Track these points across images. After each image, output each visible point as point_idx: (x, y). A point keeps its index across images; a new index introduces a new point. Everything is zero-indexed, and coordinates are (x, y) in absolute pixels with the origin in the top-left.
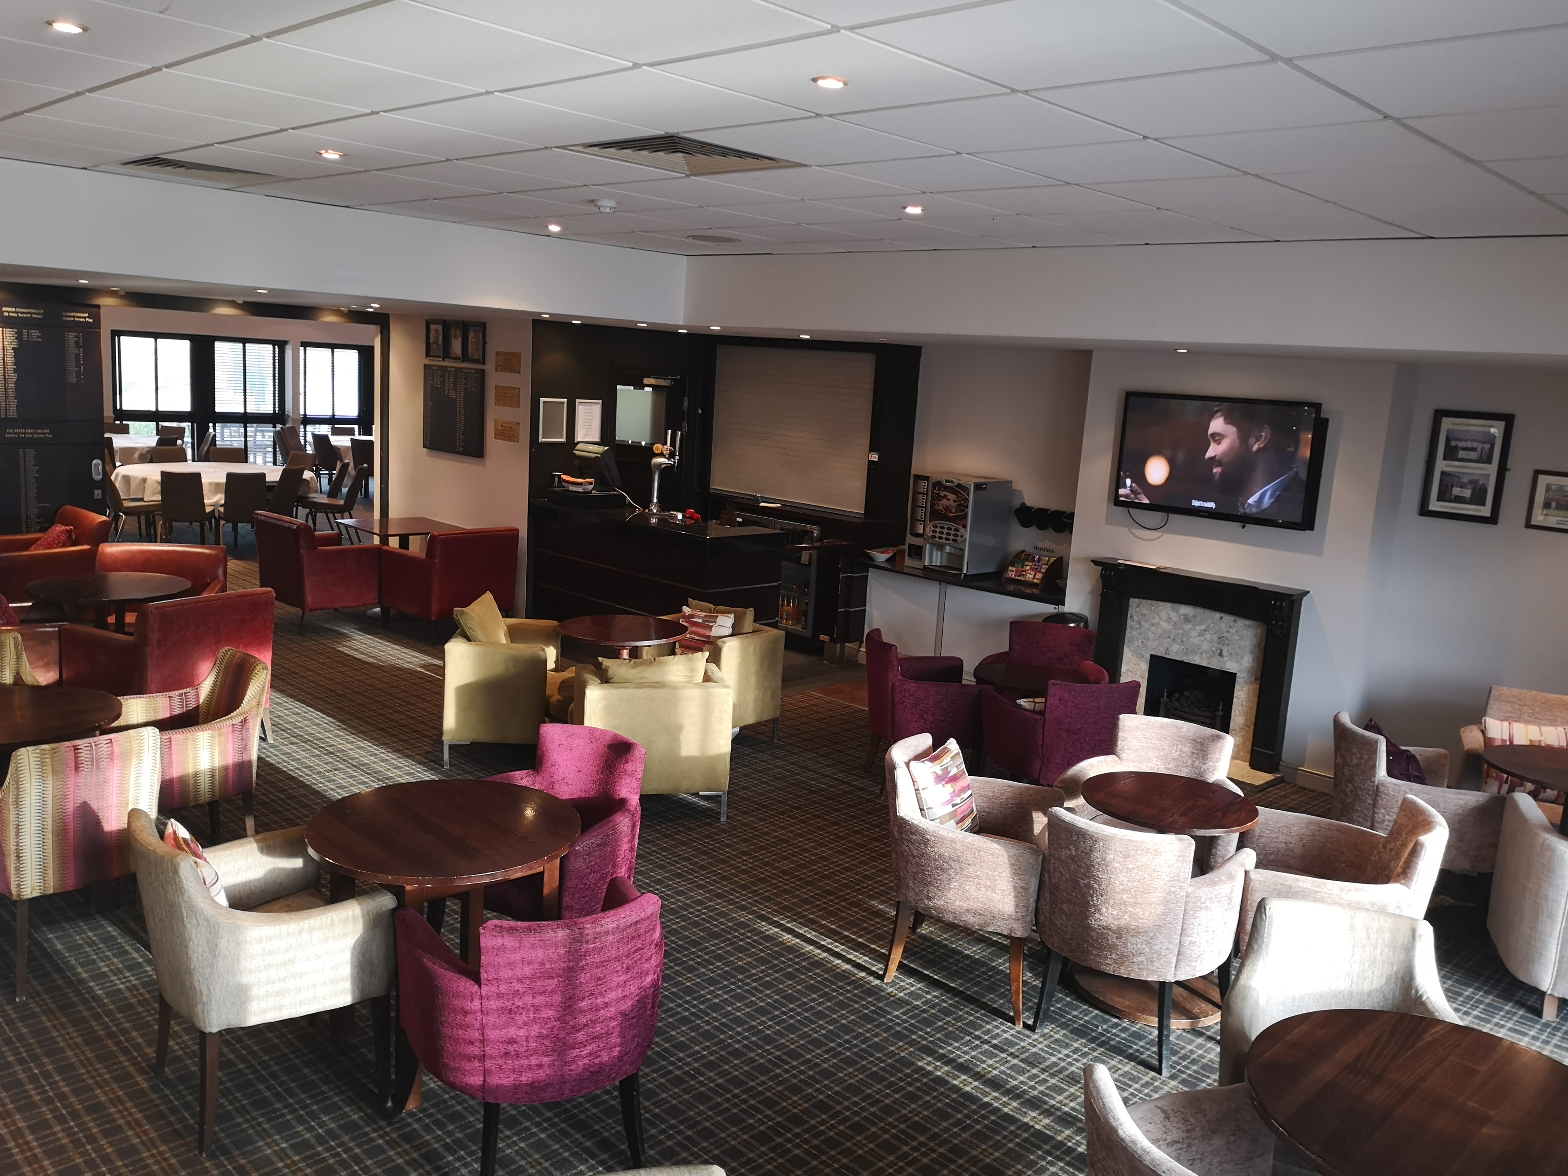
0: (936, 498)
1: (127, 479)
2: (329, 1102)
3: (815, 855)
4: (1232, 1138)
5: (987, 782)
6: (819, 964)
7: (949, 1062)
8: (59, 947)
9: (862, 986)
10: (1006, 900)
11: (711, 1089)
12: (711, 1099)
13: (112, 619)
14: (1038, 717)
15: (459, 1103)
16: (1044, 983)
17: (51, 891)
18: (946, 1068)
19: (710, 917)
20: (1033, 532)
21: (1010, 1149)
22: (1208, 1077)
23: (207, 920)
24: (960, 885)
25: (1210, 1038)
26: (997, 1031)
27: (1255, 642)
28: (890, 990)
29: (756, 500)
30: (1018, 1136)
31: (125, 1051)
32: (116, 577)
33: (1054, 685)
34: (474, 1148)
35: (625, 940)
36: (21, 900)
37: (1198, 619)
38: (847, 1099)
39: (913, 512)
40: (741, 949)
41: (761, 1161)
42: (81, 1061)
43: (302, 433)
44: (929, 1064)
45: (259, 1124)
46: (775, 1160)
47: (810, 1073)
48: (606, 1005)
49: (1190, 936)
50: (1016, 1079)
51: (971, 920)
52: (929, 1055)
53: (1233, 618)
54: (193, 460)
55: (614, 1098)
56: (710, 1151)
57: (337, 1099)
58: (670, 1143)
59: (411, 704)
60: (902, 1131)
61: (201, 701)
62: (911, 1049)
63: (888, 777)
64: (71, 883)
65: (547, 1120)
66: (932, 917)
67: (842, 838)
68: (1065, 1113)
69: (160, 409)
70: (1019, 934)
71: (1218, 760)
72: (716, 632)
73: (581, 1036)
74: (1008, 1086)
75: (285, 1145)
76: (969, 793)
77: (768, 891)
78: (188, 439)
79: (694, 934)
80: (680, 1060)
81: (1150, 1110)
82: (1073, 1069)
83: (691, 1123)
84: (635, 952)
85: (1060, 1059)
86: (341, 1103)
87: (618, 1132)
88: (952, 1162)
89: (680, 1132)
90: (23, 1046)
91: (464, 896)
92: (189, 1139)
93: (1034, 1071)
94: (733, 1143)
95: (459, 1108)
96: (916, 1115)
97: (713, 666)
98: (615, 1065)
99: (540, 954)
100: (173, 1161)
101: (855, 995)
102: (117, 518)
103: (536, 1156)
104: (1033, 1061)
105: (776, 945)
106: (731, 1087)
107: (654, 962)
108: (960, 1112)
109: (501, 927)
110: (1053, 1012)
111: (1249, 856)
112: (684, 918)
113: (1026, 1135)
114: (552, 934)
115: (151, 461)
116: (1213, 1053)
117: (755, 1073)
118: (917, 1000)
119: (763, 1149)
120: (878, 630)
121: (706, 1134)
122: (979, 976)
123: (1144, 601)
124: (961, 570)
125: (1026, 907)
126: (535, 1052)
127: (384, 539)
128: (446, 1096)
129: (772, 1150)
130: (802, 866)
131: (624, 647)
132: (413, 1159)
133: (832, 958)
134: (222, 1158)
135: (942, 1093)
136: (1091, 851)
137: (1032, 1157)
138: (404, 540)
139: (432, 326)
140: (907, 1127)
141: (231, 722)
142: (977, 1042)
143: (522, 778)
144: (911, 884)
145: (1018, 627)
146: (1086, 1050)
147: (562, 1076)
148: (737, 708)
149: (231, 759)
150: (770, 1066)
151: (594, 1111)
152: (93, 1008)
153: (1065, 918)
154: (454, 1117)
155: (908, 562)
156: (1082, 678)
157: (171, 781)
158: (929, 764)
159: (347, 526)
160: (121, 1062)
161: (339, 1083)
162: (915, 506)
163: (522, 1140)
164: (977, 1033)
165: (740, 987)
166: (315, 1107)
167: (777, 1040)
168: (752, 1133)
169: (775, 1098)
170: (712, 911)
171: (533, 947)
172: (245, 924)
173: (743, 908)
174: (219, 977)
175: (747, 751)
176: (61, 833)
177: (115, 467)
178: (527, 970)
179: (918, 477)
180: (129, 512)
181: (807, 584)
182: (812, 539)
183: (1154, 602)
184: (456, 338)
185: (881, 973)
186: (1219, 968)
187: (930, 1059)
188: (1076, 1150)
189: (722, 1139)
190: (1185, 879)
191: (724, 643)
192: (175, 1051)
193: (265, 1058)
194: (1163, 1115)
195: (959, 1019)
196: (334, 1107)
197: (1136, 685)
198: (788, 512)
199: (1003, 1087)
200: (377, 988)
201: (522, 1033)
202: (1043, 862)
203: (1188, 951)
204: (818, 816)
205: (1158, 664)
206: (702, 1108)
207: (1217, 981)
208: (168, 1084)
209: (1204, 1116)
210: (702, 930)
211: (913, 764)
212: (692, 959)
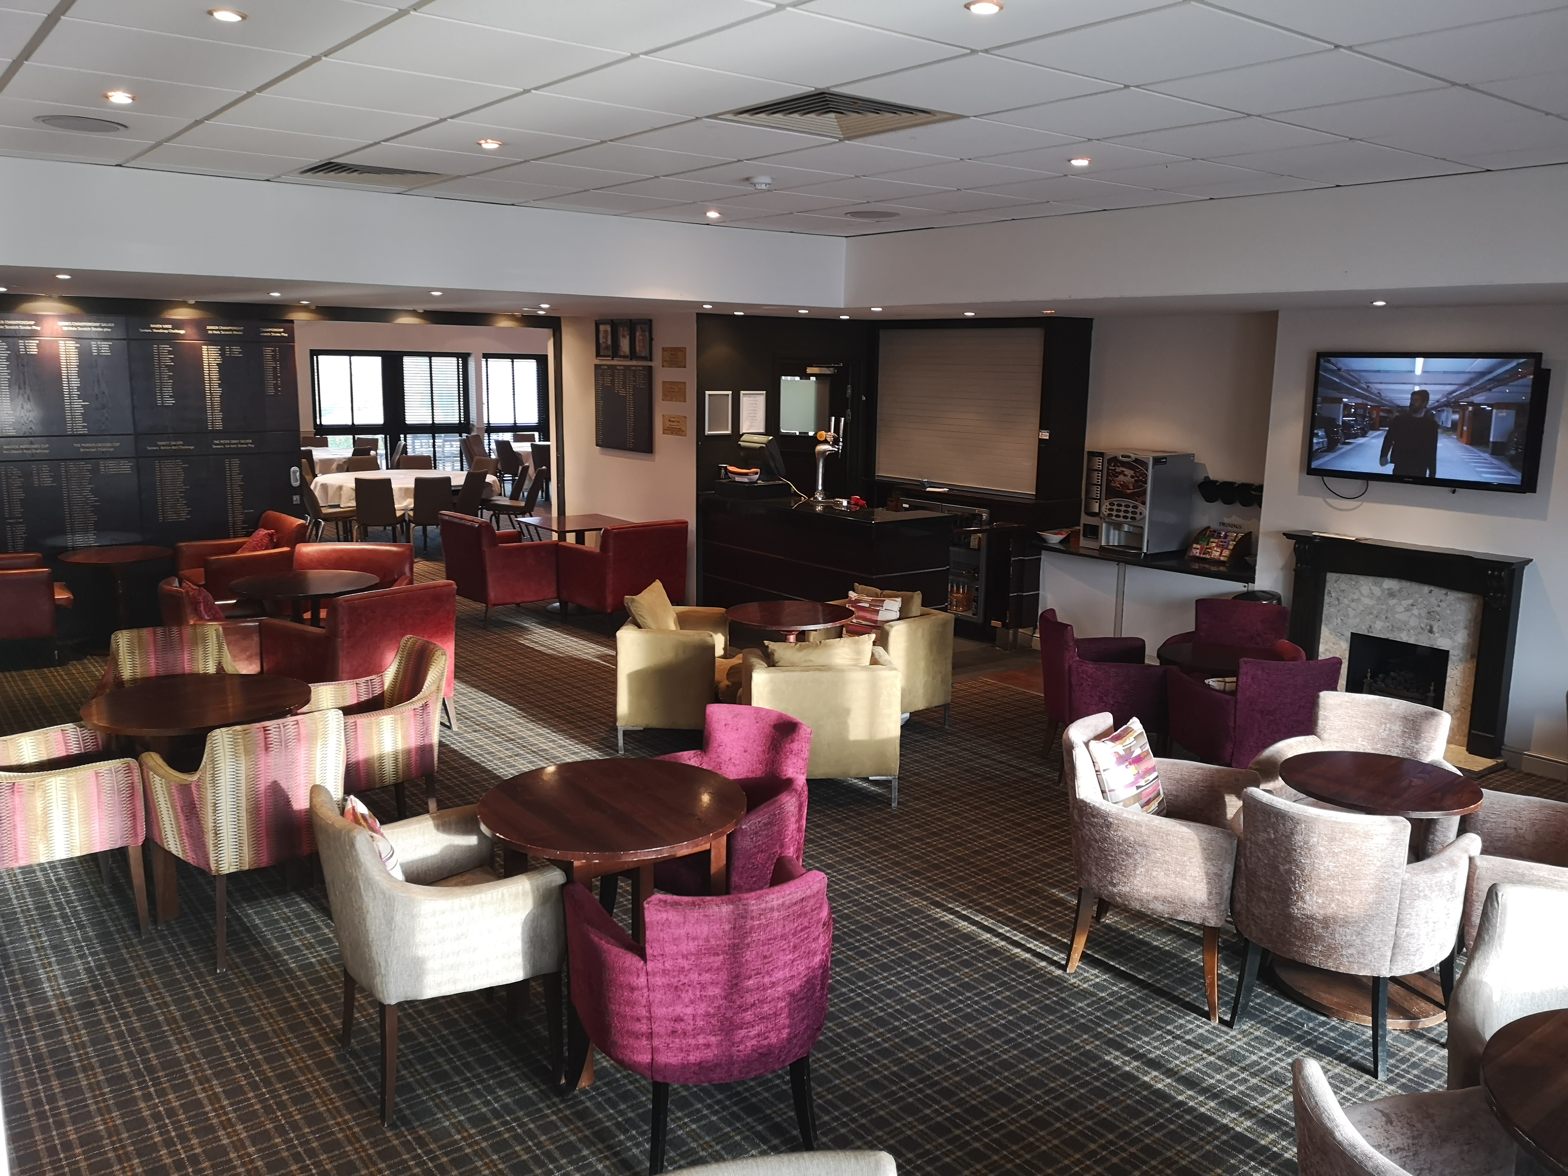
0: (1112, 475)
1: (324, 487)
2: (504, 1077)
3: (990, 842)
4: (1466, 1148)
5: (1175, 764)
6: (996, 952)
7: (1138, 1057)
8: (257, 922)
9: (1042, 976)
10: (1198, 886)
11: (885, 1077)
12: (886, 1087)
13: (307, 615)
14: (1229, 697)
15: (631, 1083)
16: (1241, 977)
17: (247, 868)
18: (1136, 1064)
19: (882, 902)
20: (1218, 506)
21: (1209, 1151)
22: (1432, 1083)
23: (383, 893)
24: (1147, 871)
25: (1432, 1041)
26: (1191, 1026)
27: (1470, 616)
28: (1073, 981)
29: (923, 485)
30: (1217, 1138)
31: (315, 1022)
32: (314, 574)
33: (1246, 663)
34: (646, 1128)
35: (792, 918)
36: (220, 875)
37: (1404, 593)
38: (1029, 1092)
39: (1088, 491)
40: (915, 936)
41: (938, 1153)
42: (274, 1030)
43: (486, 442)
44: (1117, 1058)
45: (439, 1096)
46: (953, 1153)
47: (990, 1063)
48: (773, 984)
49: (1408, 927)
50: (1213, 1078)
51: (1159, 908)
52: (1117, 1050)
53: (1444, 591)
54: (387, 468)
55: (786, 1083)
56: (885, 1141)
57: (512, 1074)
58: (843, 1131)
59: (587, 692)
60: (1088, 1128)
61: (386, 687)
62: (1097, 1043)
63: (1066, 758)
64: (265, 861)
65: (718, 1102)
66: (1117, 907)
67: (1019, 825)
68: (1269, 1116)
69: (356, 423)
70: (1212, 922)
71: (1433, 739)
72: (882, 616)
73: (748, 1016)
74: (1204, 1085)
75: (462, 1118)
76: (1155, 774)
77: (942, 877)
78: (381, 450)
79: (868, 919)
80: (853, 1046)
81: (1369, 1113)
82: (1276, 1068)
83: (864, 1110)
84: (802, 930)
85: (1261, 1058)
86: (516, 1079)
87: (790, 1117)
88: (1145, 1163)
89: (854, 1120)
90: (222, 1015)
91: (633, 873)
92: (372, 1109)
93: (1233, 1070)
94: (909, 1133)
95: (631, 1087)
96: (1104, 1112)
97: (880, 649)
98: (785, 1047)
99: (704, 930)
100: (356, 1129)
101: (1036, 985)
102: (317, 525)
103: (707, 1139)
104: (1231, 1059)
105: (951, 932)
106: (906, 1076)
107: (822, 942)
108: (1152, 1110)
109: (665, 902)
110: (1252, 1007)
111: (1473, 842)
112: (856, 903)
113: (1225, 1137)
114: (716, 909)
115: (348, 471)
116: (1439, 1057)
117: (931, 1062)
118: (1102, 991)
119: (940, 1140)
120: (1053, 610)
121: (881, 1123)
122: (1169, 968)
123: (1343, 576)
124: (1141, 549)
125: (1220, 894)
126: (702, 1030)
127: (562, 534)
128: (619, 1075)
129: (949, 1142)
130: (977, 853)
131: (791, 632)
132: (586, 1136)
133: (1010, 947)
134: (403, 1129)
135: (1132, 1090)
136: (1292, 834)
137: (1232, 1161)
138: (580, 536)
139: (602, 328)
140: (1095, 1124)
141: (413, 707)
142: (1169, 1037)
143: (689, 758)
144: (1094, 870)
145: (1204, 605)
146: (1290, 1049)
147: (731, 1056)
148: (906, 693)
149: (413, 742)
150: (947, 1056)
151: (766, 1095)
152: (286, 980)
153: (1263, 907)
154: (626, 1096)
155: (1083, 542)
156: (1277, 656)
157: (357, 763)
158: (1110, 744)
159: (527, 525)
160: (310, 1033)
161: (515, 1059)
162: (1089, 484)
163: (693, 1121)
164: (1168, 1028)
165: (914, 974)
166: (491, 1082)
167: (953, 1029)
168: (929, 1124)
169: (953, 1088)
170: (884, 896)
171: (698, 921)
172: (419, 897)
173: (916, 894)
174: (396, 949)
175: (918, 737)
176: (254, 811)
177: (315, 476)
178: (692, 946)
179: (1092, 454)
180: (328, 518)
181: (977, 570)
182: (981, 523)
183: (1354, 576)
184: (624, 336)
185: (1063, 962)
186: (1442, 964)
187: (1117, 1053)
188: (1282, 1155)
189: (897, 1128)
190: (1401, 864)
191: (892, 627)
192: (361, 1023)
193: (446, 1032)
194: (1384, 1119)
195: (1148, 1012)
196: (511, 1083)
197: (1338, 662)
198: (956, 496)
199: (1198, 1085)
200: (548, 964)
201: (689, 1010)
202: (1238, 846)
203: (1405, 944)
204: (992, 803)
205: (1359, 642)
206: (876, 1096)
207: (1439, 979)
208: (354, 1054)
209: (1433, 1121)
210: (875, 916)
211: (1093, 744)
212: (864, 945)
